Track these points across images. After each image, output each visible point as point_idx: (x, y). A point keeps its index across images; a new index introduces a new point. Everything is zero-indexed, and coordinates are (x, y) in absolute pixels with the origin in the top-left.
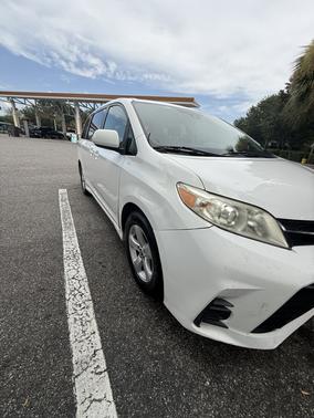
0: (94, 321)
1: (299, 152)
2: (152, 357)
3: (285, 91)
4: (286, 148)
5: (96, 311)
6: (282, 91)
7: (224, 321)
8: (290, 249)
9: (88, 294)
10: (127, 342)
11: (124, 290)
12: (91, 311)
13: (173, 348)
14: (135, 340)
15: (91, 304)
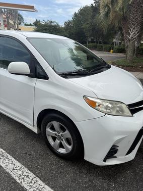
0: (46, 186)
1: (108, 46)
2: (86, 188)
3: (94, 5)
4: (100, 43)
5: (44, 181)
6: (92, 5)
7: (115, 155)
8: (132, 116)
9: (32, 175)
10: (71, 187)
11: (52, 164)
12: (40, 182)
13: (93, 179)
14: (74, 185)
15: (37, 179)
